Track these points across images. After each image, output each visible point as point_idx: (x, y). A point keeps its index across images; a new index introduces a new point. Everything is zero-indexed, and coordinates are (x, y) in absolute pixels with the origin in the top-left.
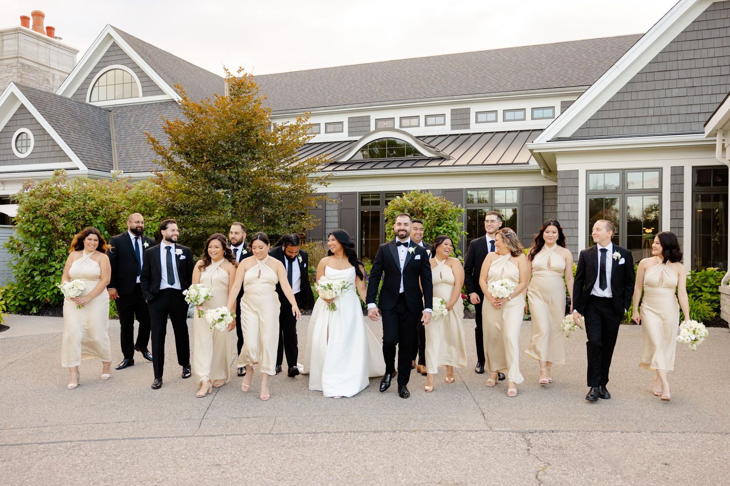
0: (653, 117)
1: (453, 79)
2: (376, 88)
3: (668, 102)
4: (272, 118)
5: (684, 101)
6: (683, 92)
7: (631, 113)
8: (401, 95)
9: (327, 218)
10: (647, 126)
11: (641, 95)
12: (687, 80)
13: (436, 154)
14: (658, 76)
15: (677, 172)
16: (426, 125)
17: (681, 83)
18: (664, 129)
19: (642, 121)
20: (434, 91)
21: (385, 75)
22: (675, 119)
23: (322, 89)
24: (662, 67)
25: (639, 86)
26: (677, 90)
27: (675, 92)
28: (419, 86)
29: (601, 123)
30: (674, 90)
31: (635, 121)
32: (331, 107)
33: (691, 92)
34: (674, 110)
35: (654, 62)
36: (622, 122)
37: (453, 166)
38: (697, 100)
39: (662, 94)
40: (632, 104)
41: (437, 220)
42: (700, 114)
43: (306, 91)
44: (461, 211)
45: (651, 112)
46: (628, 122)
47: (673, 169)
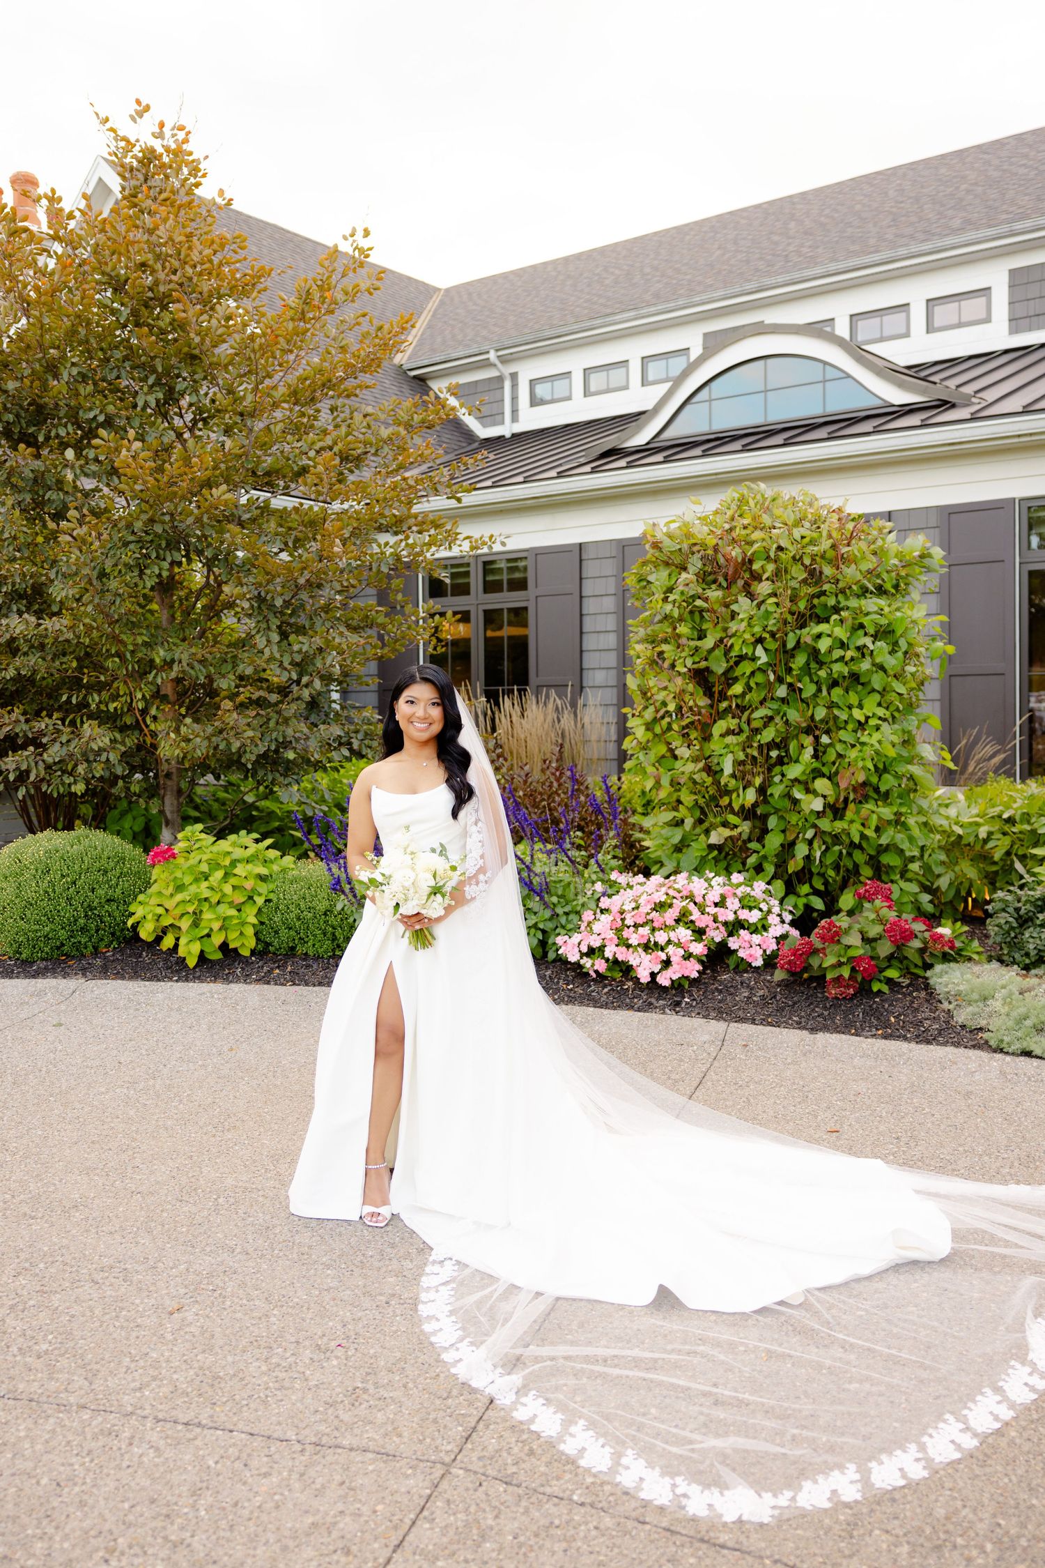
1: (1020, 185)
2: (789, 244)
4: (504, 360)
8: (856, 247)
9: (587, 620)
13: (923, 393)
16: (930, 329)
20: (956, 223)
21: (827, 211)
23: (647, 270)
28: (913, 219)
32: (652, 309)
37: (973, 419)
41: (813, 596)
43: (607, 282)
44: (929, 556)
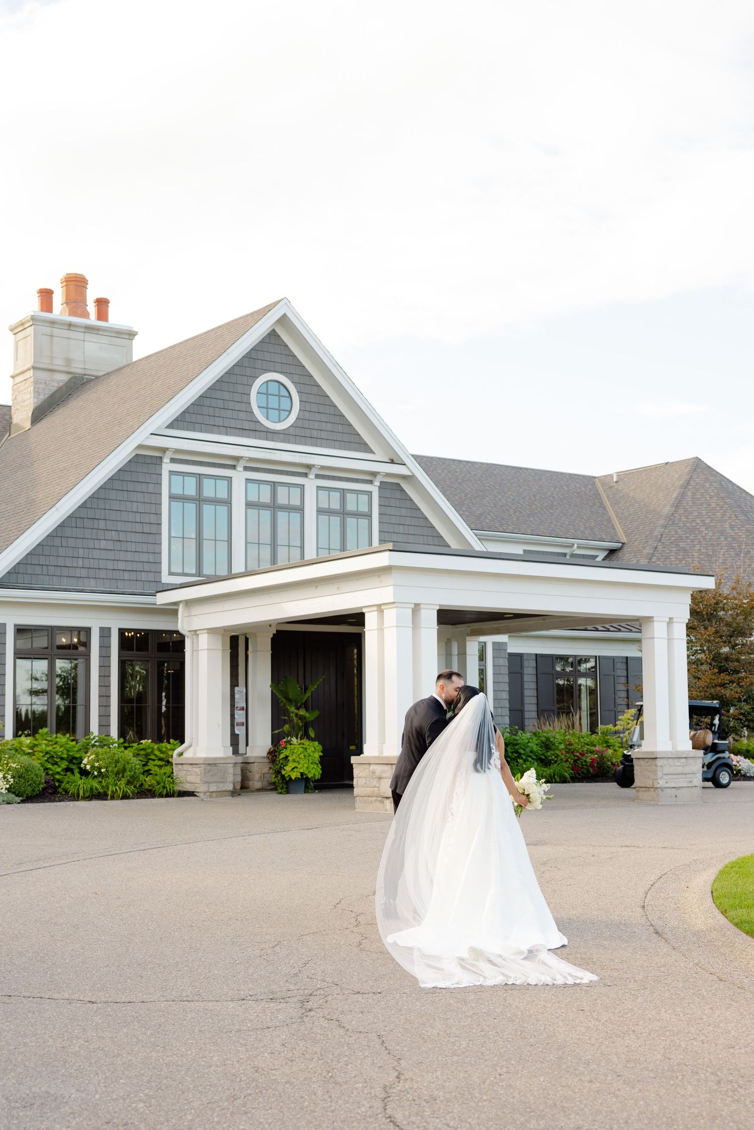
0: (82, 569)
3: (96, 554)
5: (111, 555)
6: (110, 545)
7: (61, 562)
10: (75, 579)
11: (71, 543)
12: (113, 532)
14: (87, 523)
15: (105, 633)
17: (109, 535)
18: (93, 582)
19: (72, 572)
22: (102, 574)
24: (91, 514)
25: (68, 532)
26: (105, 541)
27: (103, 544)
29: (30, 569)
30: (102, 541)
31: (65, 572)
33: (118, 546)
34: (102, 564)
35: (84, 506)
36: (52, 569)
38: (122, 556)
39: (91, 544)
40: (62, 551)
42: (125, 572)
45: (80, 564)
46: (58, 571)
47: (102, 629)
